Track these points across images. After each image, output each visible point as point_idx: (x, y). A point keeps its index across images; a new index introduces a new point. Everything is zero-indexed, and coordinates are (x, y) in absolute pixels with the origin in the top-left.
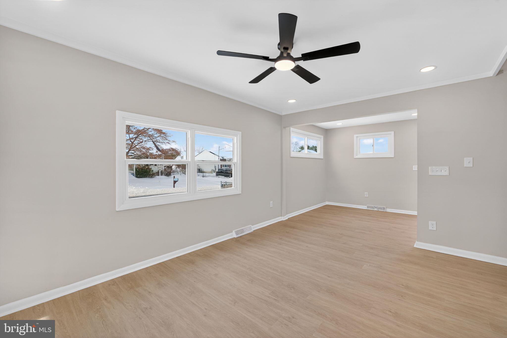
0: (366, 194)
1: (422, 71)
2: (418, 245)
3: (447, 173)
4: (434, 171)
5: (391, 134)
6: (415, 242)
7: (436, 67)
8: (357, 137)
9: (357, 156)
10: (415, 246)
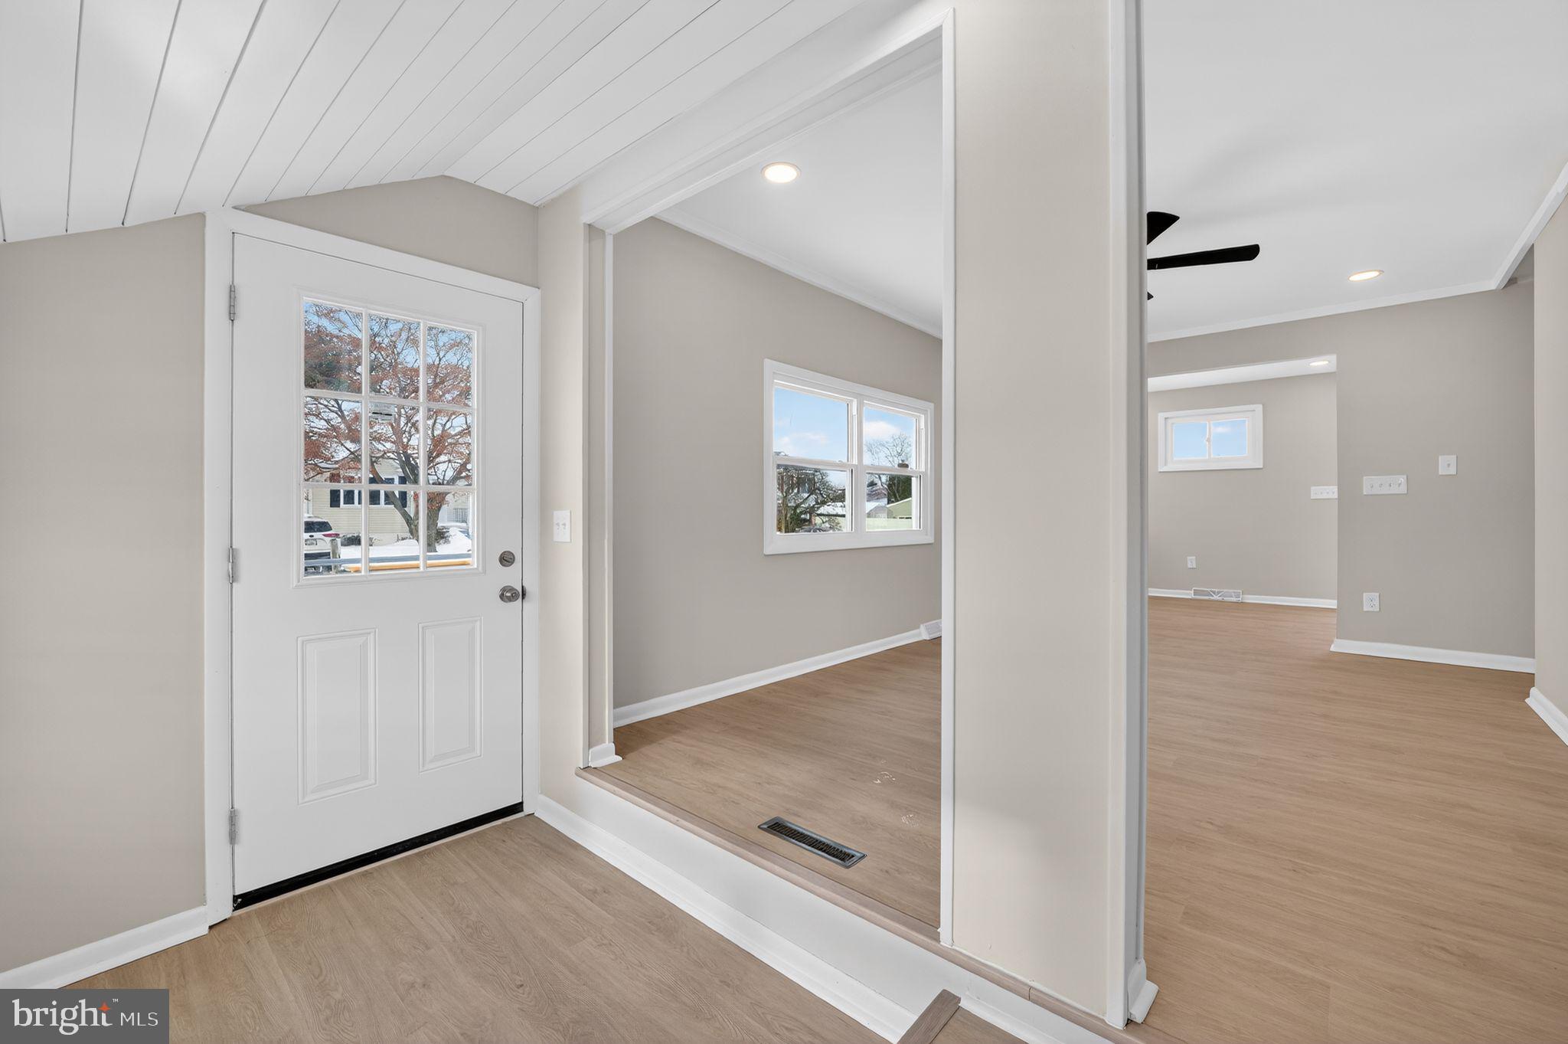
0: (1191, 561)
1: (1352, 278)
2: (1339, 646)
3: (1403, 489)
4: (1373, 485)
5: (1254, 410)
6: (1332, 642)
7: (1381, 271)
8: (1166, 418)
9: (1165, 465)
10: (1333, 648)
